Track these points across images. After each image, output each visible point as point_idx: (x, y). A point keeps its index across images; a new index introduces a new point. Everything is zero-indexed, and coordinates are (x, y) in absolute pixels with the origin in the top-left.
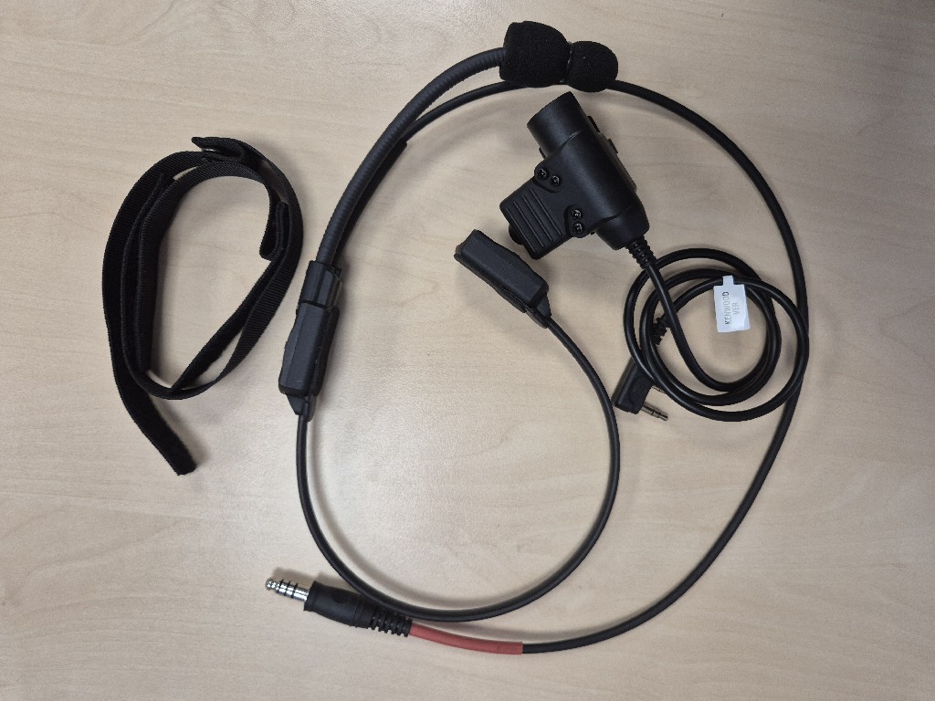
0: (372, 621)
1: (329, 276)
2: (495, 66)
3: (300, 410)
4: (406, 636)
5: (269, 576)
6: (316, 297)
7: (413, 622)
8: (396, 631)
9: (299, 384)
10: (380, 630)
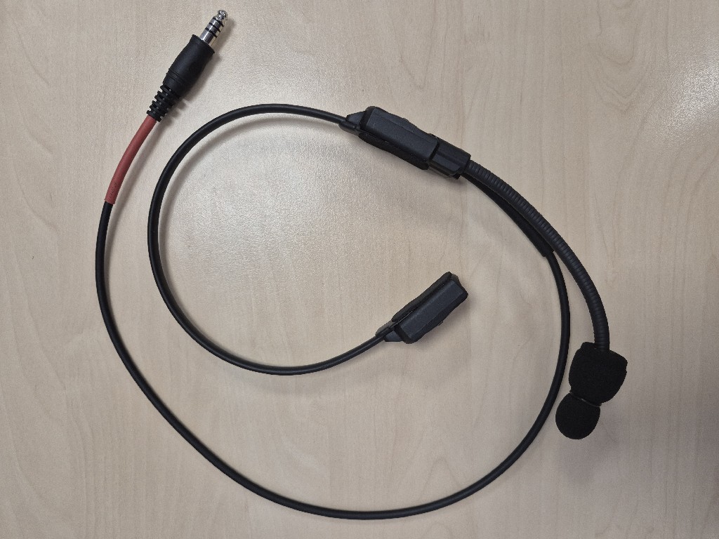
0: (168, 89)
1: (455, 168)
2: (595, 340)
3: (350, 120)
4: (148, 112)
5: (230, 16)
6: (440, 154)
7: (157, 122)
8: (154, 106)
9: (372, 124)
10: (159, 92)
